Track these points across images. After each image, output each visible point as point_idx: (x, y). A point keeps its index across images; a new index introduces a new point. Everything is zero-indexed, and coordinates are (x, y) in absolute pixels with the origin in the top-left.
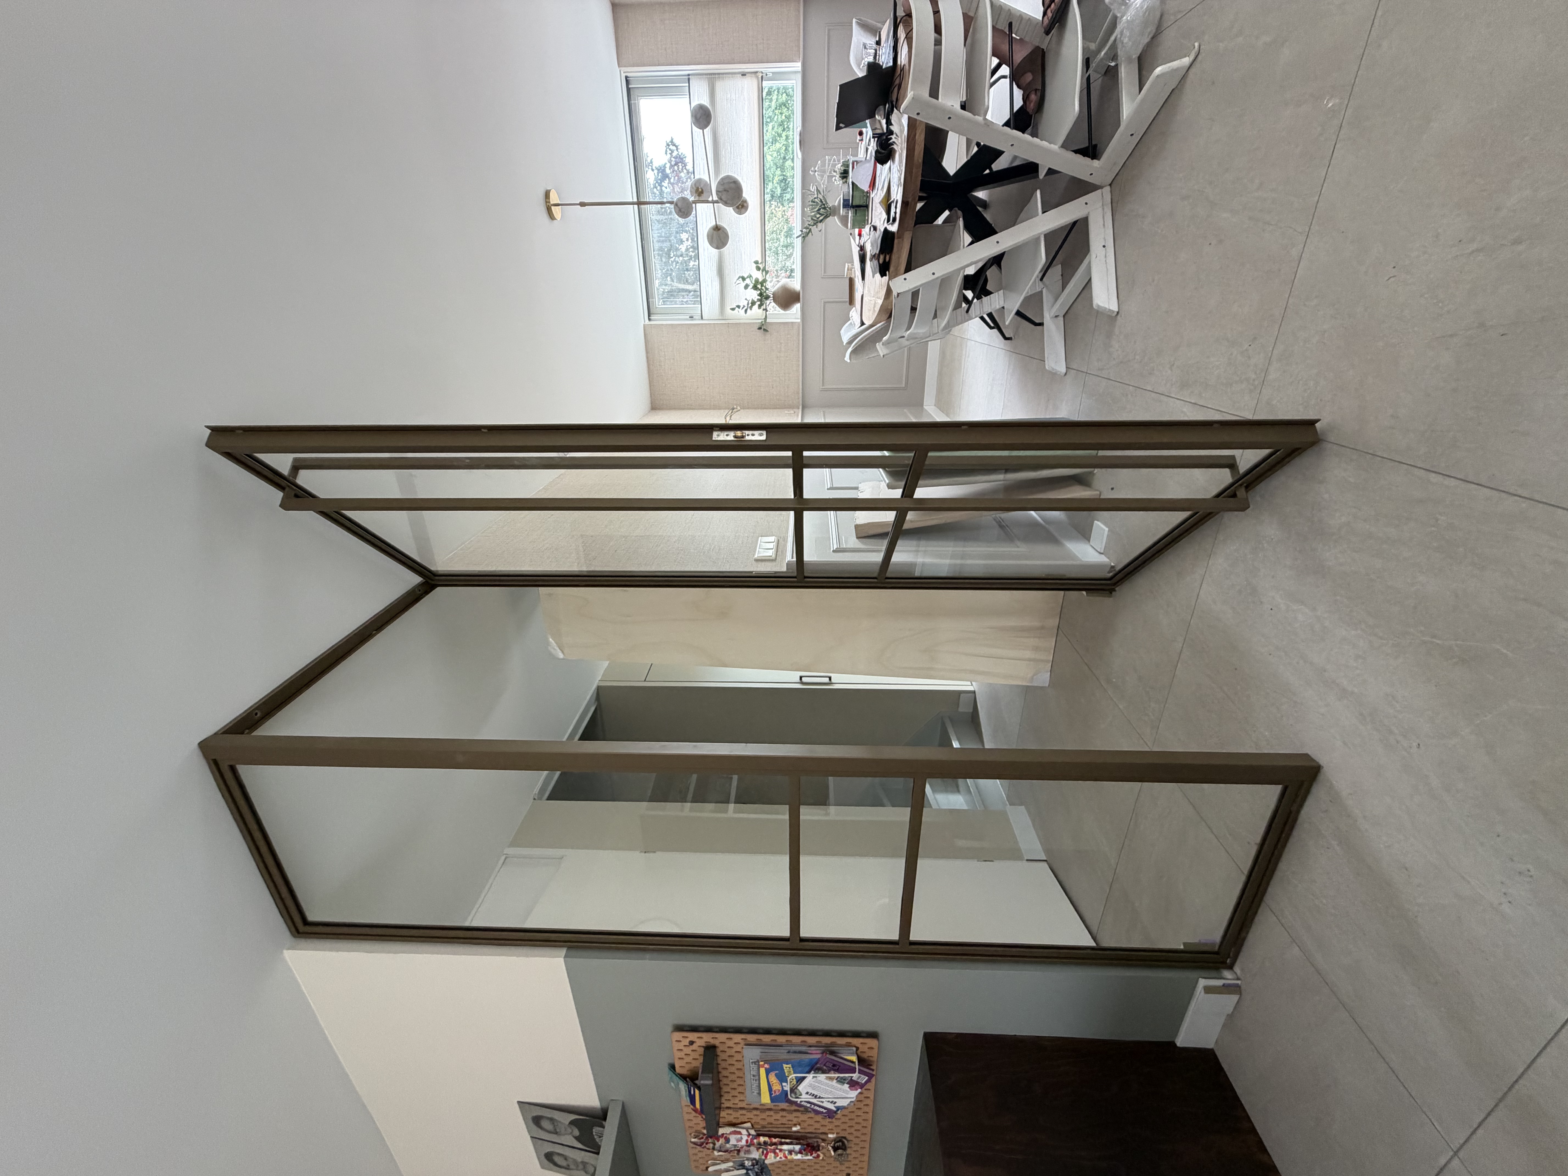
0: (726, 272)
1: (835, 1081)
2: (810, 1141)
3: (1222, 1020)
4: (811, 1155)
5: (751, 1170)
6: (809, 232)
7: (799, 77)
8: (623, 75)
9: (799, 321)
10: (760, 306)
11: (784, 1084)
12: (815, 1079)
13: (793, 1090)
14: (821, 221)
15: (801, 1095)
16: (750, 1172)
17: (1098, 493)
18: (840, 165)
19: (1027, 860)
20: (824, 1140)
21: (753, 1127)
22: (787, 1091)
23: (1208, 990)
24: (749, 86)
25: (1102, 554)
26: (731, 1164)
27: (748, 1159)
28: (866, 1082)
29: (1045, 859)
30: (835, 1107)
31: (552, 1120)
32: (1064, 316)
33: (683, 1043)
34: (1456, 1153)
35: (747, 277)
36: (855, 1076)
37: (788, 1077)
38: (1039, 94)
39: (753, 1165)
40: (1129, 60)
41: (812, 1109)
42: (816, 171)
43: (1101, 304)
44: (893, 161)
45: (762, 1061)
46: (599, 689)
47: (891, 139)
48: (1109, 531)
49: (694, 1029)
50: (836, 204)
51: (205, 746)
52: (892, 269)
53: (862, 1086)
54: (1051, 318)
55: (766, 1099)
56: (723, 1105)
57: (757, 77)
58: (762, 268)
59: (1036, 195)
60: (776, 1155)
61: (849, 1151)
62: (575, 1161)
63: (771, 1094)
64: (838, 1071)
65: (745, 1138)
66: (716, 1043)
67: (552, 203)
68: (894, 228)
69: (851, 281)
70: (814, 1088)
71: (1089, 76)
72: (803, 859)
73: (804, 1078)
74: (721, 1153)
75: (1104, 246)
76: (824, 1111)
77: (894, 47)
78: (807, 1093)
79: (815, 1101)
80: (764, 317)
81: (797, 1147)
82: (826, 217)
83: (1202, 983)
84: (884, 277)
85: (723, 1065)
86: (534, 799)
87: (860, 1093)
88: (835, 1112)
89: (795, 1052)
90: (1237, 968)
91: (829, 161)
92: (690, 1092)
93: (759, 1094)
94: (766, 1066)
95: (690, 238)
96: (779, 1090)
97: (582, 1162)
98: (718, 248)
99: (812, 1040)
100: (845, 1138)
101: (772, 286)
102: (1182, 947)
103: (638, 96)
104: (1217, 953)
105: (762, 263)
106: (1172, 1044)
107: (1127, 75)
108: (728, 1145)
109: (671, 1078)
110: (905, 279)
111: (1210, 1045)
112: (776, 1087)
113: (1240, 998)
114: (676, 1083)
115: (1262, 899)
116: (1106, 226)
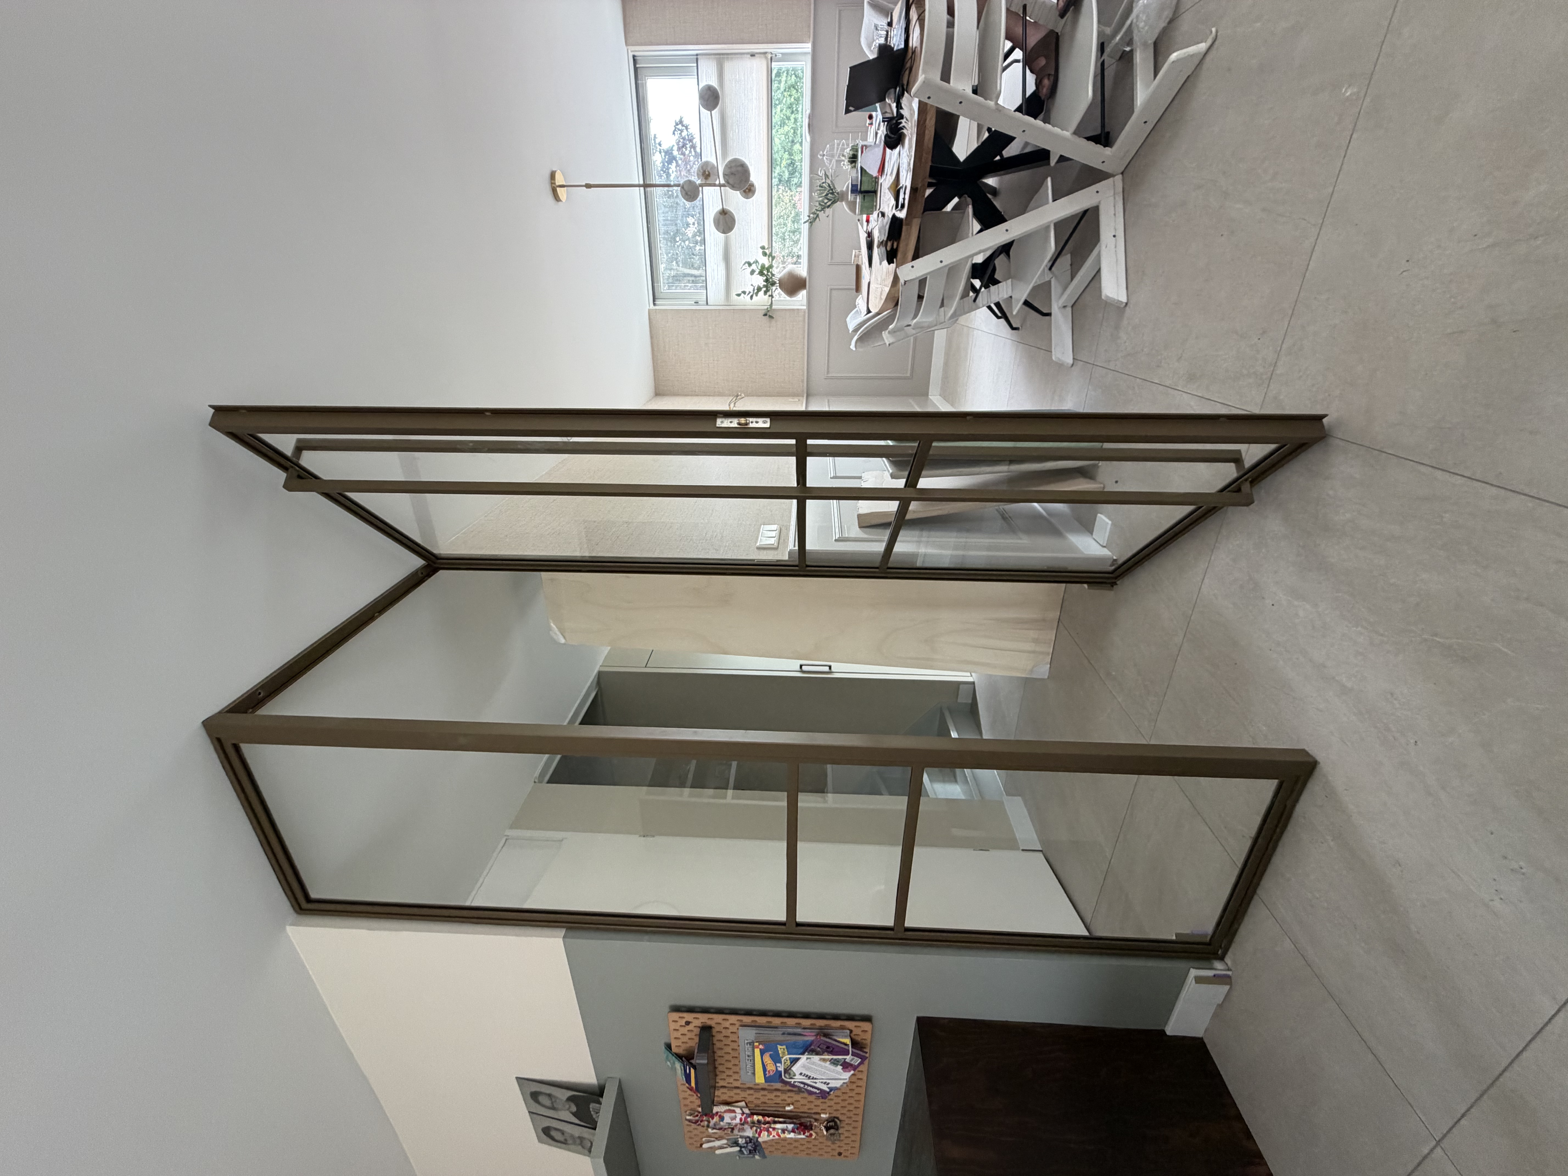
0: (732, 257)
1: (828, 1063)
2: (803, 1120)
3: (1212, 1010)
4: (804, 1134)
5: (744, 1147)
6: (816, 218)
7: (809, 58)
8: (631, 54)
9: (805, 307)
10: (765, 293)
11: (778, 1065)
12: (808, 1060)
13: (786, 1071)
14: (829, 207)
15: (795, 1075)
16: (743, 1149)
17: (1102, 486)
18: (848, 149)
19: (1023, 850)
20: (816, 1120)
21: (747, 1106)
22: (781, 1072)
23: (1199, 980)
24: (758, 67)
25: (1104, 547)
26: (725, 1141)
27: (742, 1137)
28: (859, 1064)
29: (1041, 849)
30: (829, 1088)
31: (549, 1095)
32: (1072, 306)
33: (679, 1024)
34: (1438, 1143)
35: (754, 263)
36: (848, 1058)
37: (782, 1057)
38: (1052, 78)
39: (746, 1143)
40: (1145, 44)
41: (806, 1090)
42: (824, 155)
43: (1111, 296)
44: (903, 146)
45: (757, 1042)
46: (600, 674)
47: (901, 123)
48: (1112, 524)
49: (691, 1010)
50: (844, 189)
51: (209, 725)
52: (899, 255)
53: (855, 1068)
54: (1059, 308)
55: (760, 1079)
56: (717, 1085)
57: (766, 58)
58: (768, 253)
59: (1047, 183)
60: (769, 1133)
61: (841, 1131)
62: (572, 1136)
63: (765, 1075)
64: (832, 1052)
65: (739, 1116)
66: (712, 1023)
67: (557, 184)
68: (902, 214)
69: (858, 268)
70: (808, 1069)
71: (1104, 61)
72: (800, 845)
73: (797, 1059)
74: (715, 1131)
75: (1114, 236)
76: (818, 1092)
77: (905, 29)
78: (801, 1074)
79: (808, 1082)
80: (770, 303)
81: (790, 1126)
82: (834, 202)
83: (1193, 973)
84: (892, 264)
85: (718, 1045)
86: (535, 782)
87: (853, 1075)
88: (828, 1093)
89: (789, 1034)
90: (1228, 959)
91: (838, 145)
92: (685, 1071)
93: (754, 1074)
94: (761, 1047)
95: (696, 222)
96: (773, 1071)
97: (579, 1137)
98: (724, 232)
99: (807, 1022)
100: (838, 1118)
101: (779, 273)
102: (1174, 938)
103: (645, 76)
104: (1209, 944)
105: (767, 248)
106: (1162, 1032)
107: (1142, 60)
108: (721, 1123)
109: (667, 1056)
110: (913, 267)
111: (1199, 1034)
112: (771, 1067)
113: (1231, 988)
114: (672, 1062)
115: (1254, 892)
116: (1117, 215)
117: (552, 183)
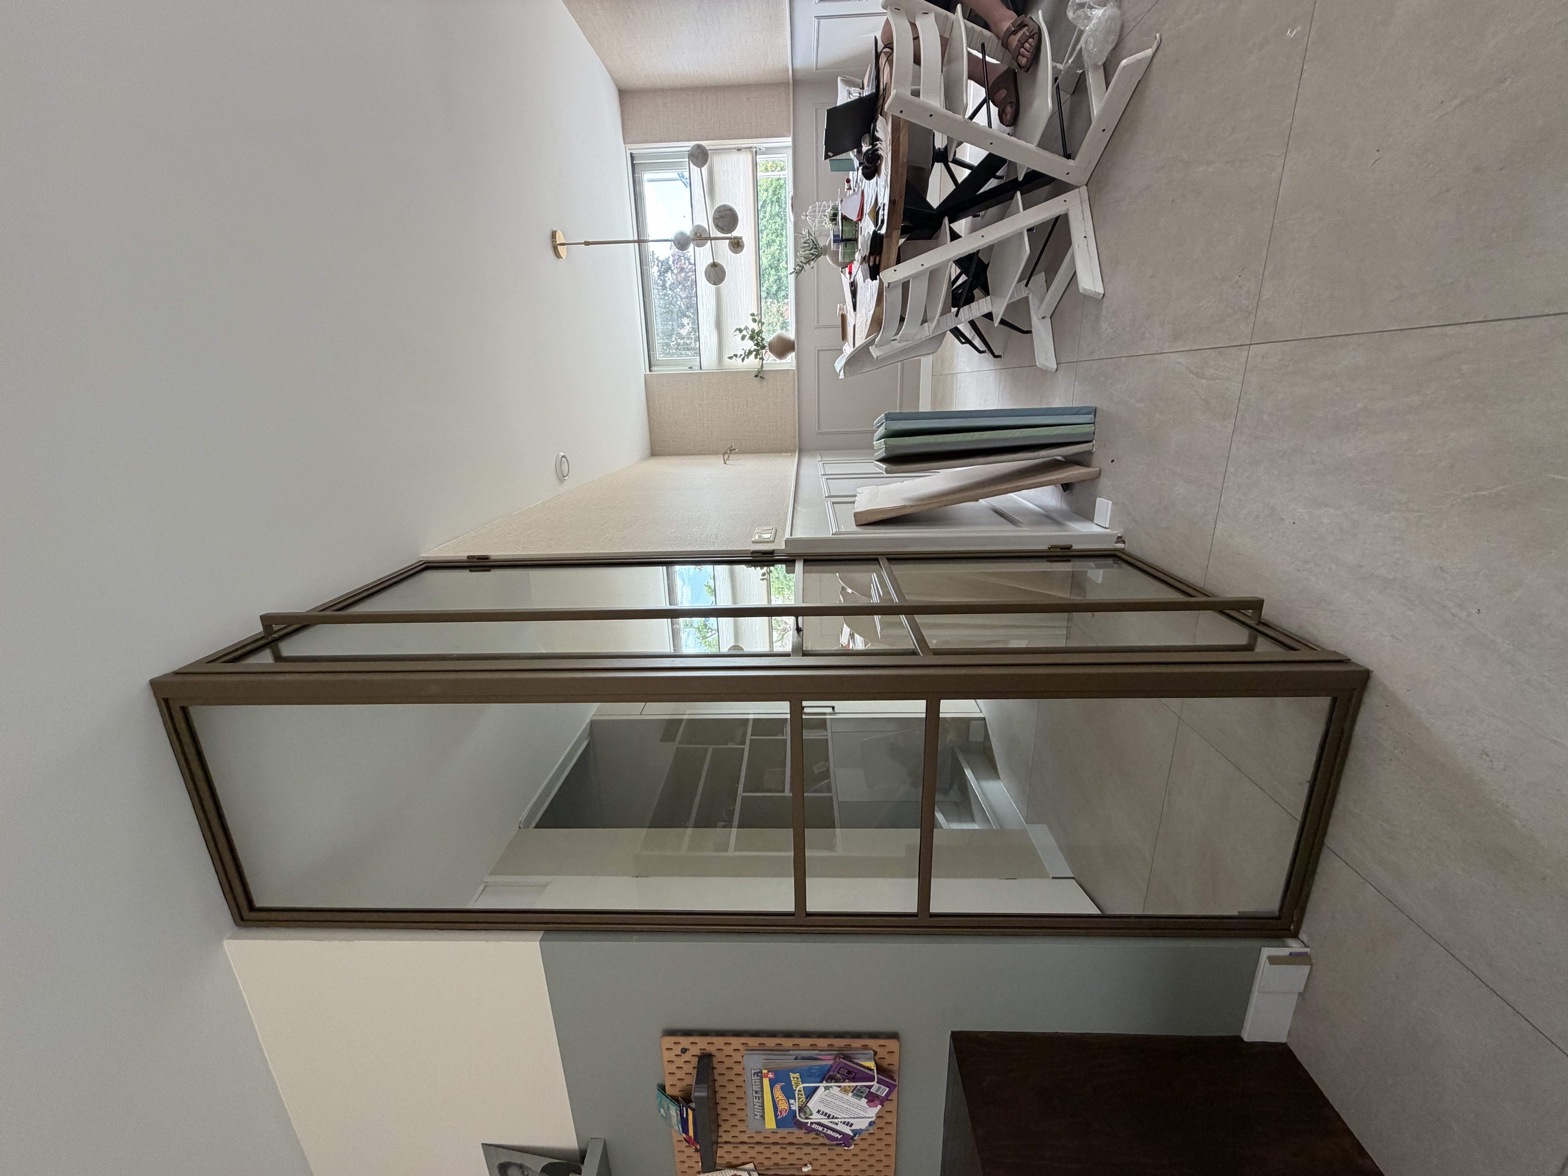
0: (724, 325)
1: (851, 1094)
3: (1294, 1001)
6: (801, 270)
7: (790, 151)
8: (629, 152)
9: (795, 368)
10: (756, 357)
11: (792, 1101)
12: (827, 1091)
13: (802, 1108)
14: (813, 259)
15: (811, 1114)
18: (829, 210)
19: (1053, 878)
21: (756, 1169)
22: (795, 1111)
23: (1273, 960)
24: (745, 159)
25: (1107, 527)
28: (888, 1094)
29: (1073, 876)
30: (852, 1131)
32: (1051, 317)
33: (674, 1052)
35: (744, 329)
36: (873, 1087)
37: (796, 1090)
38: (1014, 107)
40: (1096, 67)
41: (825, 1134)
42: (807, 216)
43: (1087, 288)
44: (879, 175)
45: (765, 1069)
46: (592, 722)
47: (877, 145)
49: (687, 1033)
50: (827, 244)
52: (882, 270)
53: (882, 1101)
54: (1038, 319)
55: (770, 1123)
56: (720, 1140)
57: (752, 152)
58: (758, 320)
59: (1017, 196)
63: (776, 1116)
64: (852, 1079)
66: (711, 1049)
67: (558, 242)
68: (882, 231)
69: (843, 318)
70: (827, 1103)
71: (1058, 84)
73: (814, 1091)
75: (1085, 237)
76: (840, 1137)
77: (876, 77)
78: (819, 1112)
79: (826, 1122)
80: (760, 365)
82: (818, 256)
83: (1267, 952)
84: (875, 281)
86: (520, 827)
88: (852, 1138)
89: (804, 1058)
90: (1303, 936)
91: (820, 206)
92: (682, 1115)
93: (763, 1117)
96: (786, 1110)
98: (715, 284)
99: (822, 1043)
101: (768, 337)
102: (1237, 914)
103: (641, 171)
104: (1278, 918)
105: (757, 315)
106: (1239, 1039)
107: (1094, 81)
109: (660, 1102)
110: (896, 272)
111: (1283, 1039)
112: (783, 1105)
113: (1311, 970)
114: (666, 1107)
115: (1322, 844)
116: (1085, 219)
117: (553, 242)
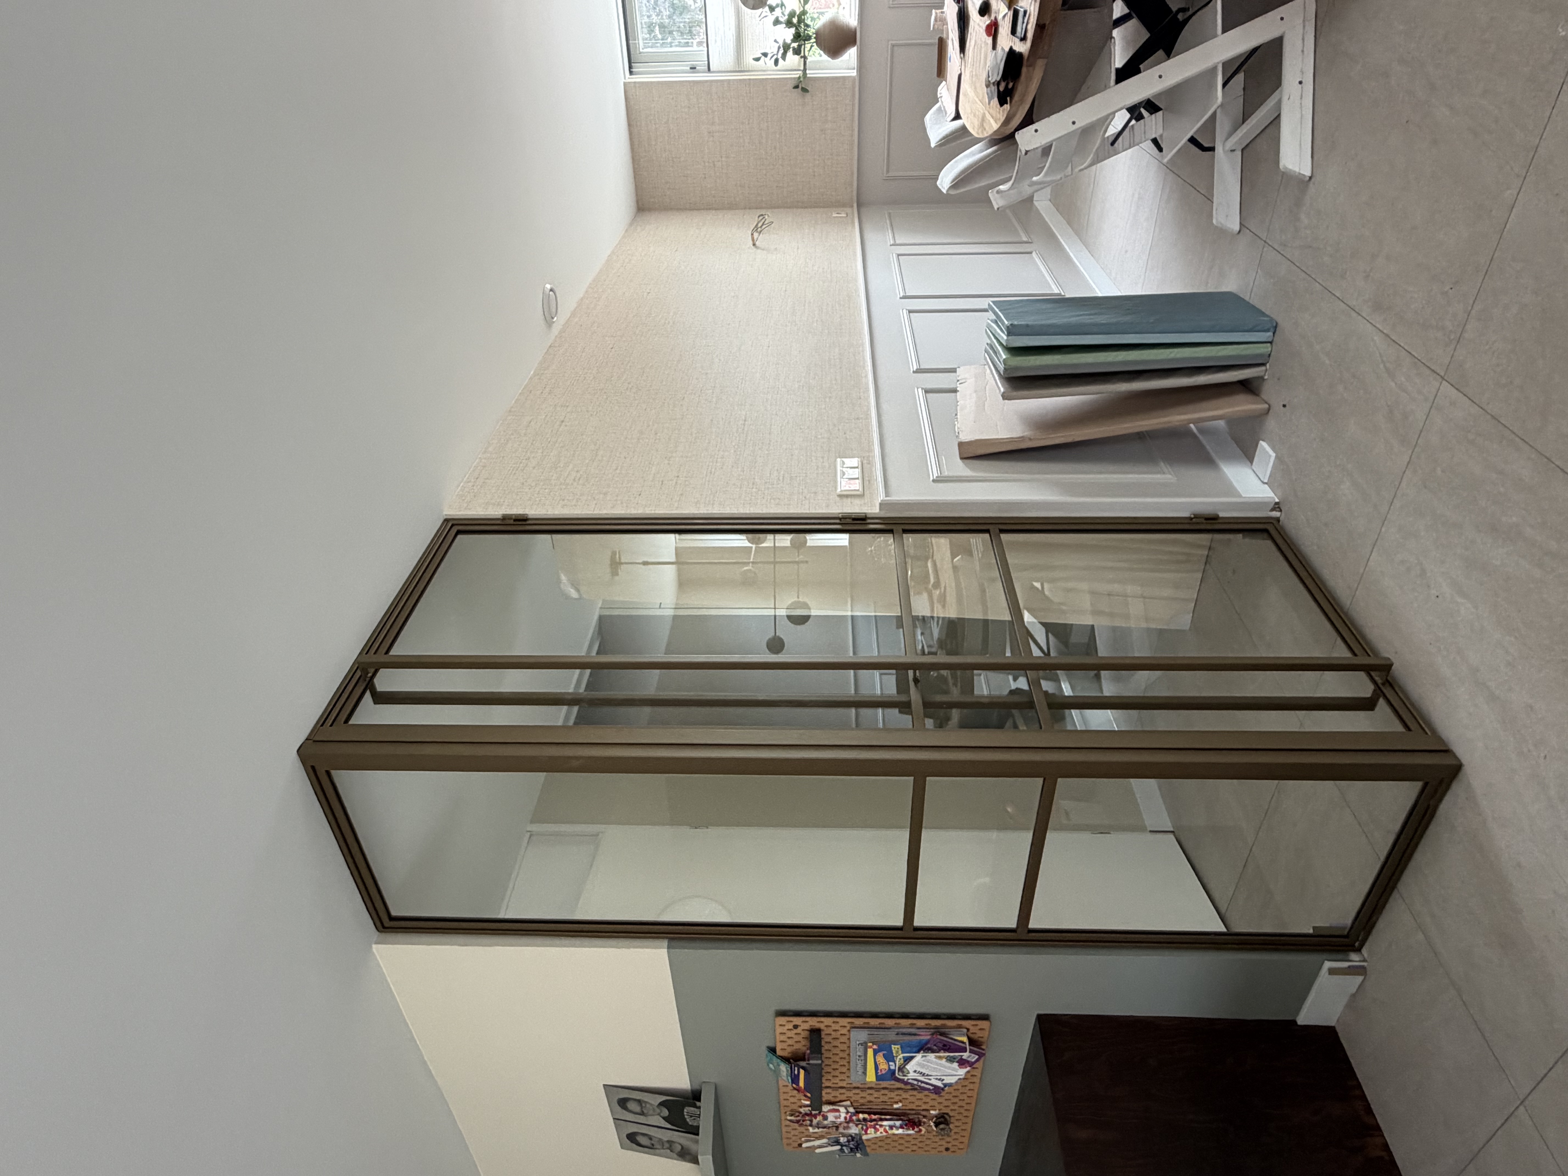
1: (944, 1060)
2: (911, 1117)
3: (1345, 1000)
4: (913, 1129)
9: (855, 74)
10: (796, 52)
11: (891, 1063)
13: (901, 1069)
15: (909, 1073)
16: (844, 1148)
20: (925, 1117)
22: (894, 1070)
23: (1332, 972)
25: (1266, 483)
26: (825, 1141)
27: (844, 1135)
28: (977, 1060)
29: (1172, 829)
30: (943, 1084)
31: (639, 1101)
33: (787, 1027)
34: (1522, 1102)
35: (777, 7)
36: (965, 1055)
37: (897, 1057)
39: (848, 1141)
41: (920, 1086)
43: (1290, 167)
45: (869, 1043)
46: (600, 618)
49: (798, 1014)
51: (302, 754)
53: (971, 1064)
54: (1226, 148)
55: (871, 1077)
56: (825, 1086)
60: (876, 1130)
61: (951, 1126)
63: (877, 1074)
65: (843, 1115)
66: (822, 1026)
69: (942, 42)
70: (923, 1066)
73: (912, 1058)
74: (816, 1130)
75: (1300, 83)
78: (915, 1071)
79: (922, 1078)
80: (802, 69)
81: (898, 1123)
83: (1328, 965)
85: (826, 1047)
87: (968, 1072)
88: (943, 1089)
89: (904, 1034)
90: (1364, 951)
92: (792, 1072)
93: (865, 1073)
94: (875, 1047)
96: (886, 1069)
97: (668, 1142)
99: (921, 1023)
100: (947, 1114)
102: (1311, 931)
104: (1346, 937)
106: (1294, 1022)
108: (826, 1122)
109: (771, 1059)
110: (1036, 131)
111: (1332, 1023)
112: (883, 1066)
113: (1364, 979)
114: (775, 1064)
115: (1394, 887)
116: (1306, 52)
